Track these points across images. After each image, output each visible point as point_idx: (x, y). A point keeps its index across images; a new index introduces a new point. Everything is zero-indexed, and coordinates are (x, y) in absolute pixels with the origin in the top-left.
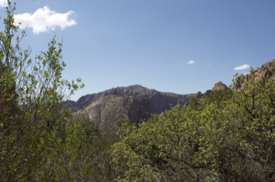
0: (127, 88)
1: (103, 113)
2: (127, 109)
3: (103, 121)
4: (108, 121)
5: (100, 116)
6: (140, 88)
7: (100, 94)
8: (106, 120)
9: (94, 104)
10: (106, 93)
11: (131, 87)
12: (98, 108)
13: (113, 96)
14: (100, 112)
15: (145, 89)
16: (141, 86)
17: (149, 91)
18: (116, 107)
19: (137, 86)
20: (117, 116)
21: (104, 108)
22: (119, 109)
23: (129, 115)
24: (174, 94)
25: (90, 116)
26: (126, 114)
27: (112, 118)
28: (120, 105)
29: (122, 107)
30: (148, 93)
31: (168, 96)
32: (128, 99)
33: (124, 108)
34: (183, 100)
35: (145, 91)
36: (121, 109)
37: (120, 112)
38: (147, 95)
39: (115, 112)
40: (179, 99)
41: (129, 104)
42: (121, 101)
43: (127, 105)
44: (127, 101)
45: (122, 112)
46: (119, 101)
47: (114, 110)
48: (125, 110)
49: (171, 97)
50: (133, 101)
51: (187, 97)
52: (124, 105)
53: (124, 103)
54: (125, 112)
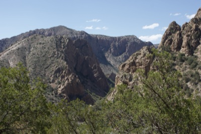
1: (29, 58)
2: (62, 52)
3: (30, 69)
4: (38, 69)
5: (25, 63)
6: (66, 30)
8: (35, 68)
9: (14, 47)
12: (22, 53)
14: (24, 58)
15: (72, 31)
16: (65, 27)
18: (46, 50)
19: (61, 28)
20: (49, 62)
21: (30, 51)
22: (51, 52)
23: (66, 60)
24: (105, 36)
25: (11, 64)
26: (62, 59)
27: (43, 65)
28: (52, 47)
29: (55, 50)
30: (76, 36)
31: (98, 38)
32: (61, 39)
33: (58, 50)
34: (117, 44)
35: (71, 33)
36: (54, 52)
37: (53, 56)
38: (75, 37)
39: (46, 56)
40: (112, 42)
41: (64, 46)
42: (52, 42)
43: (61, 47)
44: (61, 42)
45: (56, 56)
46: (50, 42)
47: (44, 54)
48: (60, 53)
49: (103, 40)
50: (68, 41)
51: (121, 40)
52: (57, 46)
53: (57, 44)
54: (61, 56)
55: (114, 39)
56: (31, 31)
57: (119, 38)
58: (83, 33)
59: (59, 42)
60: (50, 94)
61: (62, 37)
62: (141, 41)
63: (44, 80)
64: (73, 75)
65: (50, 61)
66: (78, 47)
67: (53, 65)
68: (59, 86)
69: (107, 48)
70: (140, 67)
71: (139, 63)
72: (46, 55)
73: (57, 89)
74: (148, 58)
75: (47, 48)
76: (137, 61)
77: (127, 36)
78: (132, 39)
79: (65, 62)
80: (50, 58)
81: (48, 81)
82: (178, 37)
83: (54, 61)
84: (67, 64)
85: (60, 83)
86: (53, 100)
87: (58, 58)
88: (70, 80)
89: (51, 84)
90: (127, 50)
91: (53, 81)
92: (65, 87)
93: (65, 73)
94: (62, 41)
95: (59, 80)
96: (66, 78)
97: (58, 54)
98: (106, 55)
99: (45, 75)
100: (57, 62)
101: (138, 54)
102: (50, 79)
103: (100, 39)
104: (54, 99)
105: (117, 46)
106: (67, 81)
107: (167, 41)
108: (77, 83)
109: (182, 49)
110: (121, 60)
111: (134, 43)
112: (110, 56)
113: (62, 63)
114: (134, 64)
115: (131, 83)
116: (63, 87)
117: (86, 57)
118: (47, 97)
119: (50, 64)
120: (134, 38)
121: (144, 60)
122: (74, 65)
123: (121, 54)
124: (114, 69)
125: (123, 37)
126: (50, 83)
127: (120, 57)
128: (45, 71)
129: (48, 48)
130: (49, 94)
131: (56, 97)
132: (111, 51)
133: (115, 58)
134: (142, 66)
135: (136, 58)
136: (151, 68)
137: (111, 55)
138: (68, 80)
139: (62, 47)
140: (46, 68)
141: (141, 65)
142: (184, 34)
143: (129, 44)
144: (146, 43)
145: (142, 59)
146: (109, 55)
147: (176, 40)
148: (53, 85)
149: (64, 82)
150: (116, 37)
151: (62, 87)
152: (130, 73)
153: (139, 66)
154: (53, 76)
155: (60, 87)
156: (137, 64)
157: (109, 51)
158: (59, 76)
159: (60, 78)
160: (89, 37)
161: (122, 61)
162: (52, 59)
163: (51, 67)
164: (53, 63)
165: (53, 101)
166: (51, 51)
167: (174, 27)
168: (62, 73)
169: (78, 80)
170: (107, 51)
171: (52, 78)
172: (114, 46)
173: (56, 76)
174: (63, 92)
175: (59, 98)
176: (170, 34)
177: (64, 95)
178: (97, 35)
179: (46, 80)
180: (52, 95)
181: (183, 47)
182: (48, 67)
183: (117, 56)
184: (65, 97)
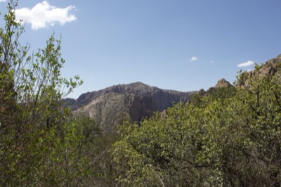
0: (128, 85)
1: (104, 111)
2: (129, 107)
3: (104, 119)
4: (109, 120)
5: (101, 114)
7: (100, 92)
8: (107, 118)
9: (94, 102)
10: (107, 91)
11: (132, 85)
12: (99, 106)
13: (113, 94)
14: (100, 110)
15: (147, 87)
16: (142, 84)
17: (150, 88)
18: (117, 105)
21: (105, 106)
22: (120, 107)
23: (130, 113)
24: (176, 91)
25: (91, 115)
26: (127, 112)
27: (113, 116)
28: (121, 103)
29: (123, 105)
30: (149, 91)
31: (170, 93)
32: (129, 97)
33: (125, 106)
34: (185, 98)
36: (122, 107)
37: (121, 110)
39: (116, 110)
40: (181, 97)
41: (130, 102)
42: (122, 99)
43: (128, 103)
44: (129, 99)
45: (123, 110)
46: (120, 99)
47: (115, 108)
49: (173, 95)
50: (134, 98)
53: (125, 101)
54: (127, 110)
55: (183, 94)
56: (107, 88)
57: (188, 93)
58: (156, 89)
59: (127, 99)
61: (130, 95)
66: (144, 103)
69: (177, 101)
79: (129, 115)
80: (119, 111)
97: (125, 108)
125: (191, 92)
129: (119, 104)
160: (161, 92)
178: (168, 90)
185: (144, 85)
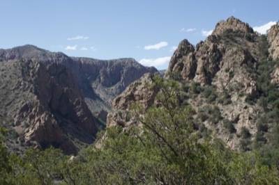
0: (11, 51)
2: (31, 82)
6: (36, 51)
11: (18, 49)
15: (44, 53)
16: (35, 47)
18: (7, 78)
19: (28, 48)
20: (11, 97)
23: (36, 93)
24: (92, 59)
26: (31, 91)
27: (3, 100)
28: (16, 74)
29: (21, 79)
30: (50, 59)
31: (82, 62)
32: (29, 63)
33: (24, 80)
34: (108, 70)
35: (44, 55)
36: (19, 83)
37: (18, 88)
38: (49, 61)
39: (7, 88)
40: (101, 68)
41: (33, 73)
42: (16, 67)
43: (29, 75)
44: (29, 68)
45: (22, 87)
46: (13, 68)
47: (4, 85)
48: (27, 83)
49: (88, 65)
50: (39, 66)
51: (114, 64)
52: (23, 74)
53: (23, 71)
54: (29, 87)
55: (104, 63)
57: (112, 62)
58: (60, 55)
59: (26, 67)
60: (14, 141)
61: (31, 61)
62: (141, 66)
63: (4, 122)
64: (47, 114)
65: (13, 95)
66: (53, 75)
67: (18, 100)
68: (27, 129)
69: (95, 76)
70: (141, 101)
71: (139, 96)
72: (7, 86)
73: (23, 135)
74: (151, 90)
75: (8, 76)
76: (136, 93)
77: (122, 59)
78: (129, 64)
79: (36, 97)
80: (14, 90)
81: (10, 124)
82: (191, 60)
83: (20, 95)
84: (38, 98)
85: (28, 126)
86: (18, 150)
87: (24, 91)
88: (43, 122)
89: (15, 128)
90: (122, 78)
91: (18, 124)
92: (36, 132)
93: (35, 111)
94: (31, 66)
95: (27, 122)
96: (36, 119)
97: (25, 84)
98: (94, 85)
99: (5, 114)
100: (24, 96)
101: (137, 84)
102: (13, 121)
103: (85, 63)
104: (20, 148)
105: (108, 73)
106: (38, 123)
107: (176, 65)
108: (53, 125)
109: (196, 76)
110: (114, 92)
111: (133, 68)
112: (98, 87)
113: (31, 97)
114: (131, 97)
115: (129, 123)
116: (33, 131)
117: (65, 89)
118: (10, 146)
119: (14, 100)
120: (132, 62)
121: (146, 92)
122: (49, 101)
123: (114, 84)
124: (105, 104)
125: (116, 60)
126: (14, 126)
127: (113, 88)
128: (6, 109)
129: (10, 76)
130: (12, 142)
131: (22, 145)
132: (100, 80)
133: (106, 89)
134: (144, 101)
135: (135, 90)
136: (156, 102)
137: (100, 85)
138: (40, 121)
139: (31, 74)
140: (7, 105)
141: (142, 99)
142: (198, 56)
143: (125, 70)
144: (149, 68)
145: (144, 90)
146: (97, 85)
147: (189, 64)
148: (18, 129)
149: (34, 125)
150: (106, 61)
151: (31, 131)
152: (127, 110)
153: (139, 99)
154: (17, 116)
155: (28, 131)
156: (137, 98)
157: (98, 80)
158: (27, 116)
159: (28, 119)
160: (70, 60)
161: (116, 93)
162: (16, 91)
163: (14, 103)
164: (17, 98)
165: (19, 152)
166: (14, 81)
167: (186, 47)
168: (31, 111)
169: (53, 121)
170: (95, 80)
171: (16, 120)
172: (105, 73)
173: (23, 117)
174: (33, 139)
175: (28, 147)
176: (180, 56)
177: (35, 142)
178: (80, 58)
179: (7, 123)
180: (17, 143)
181: (198, 74)
182: (11, 103)
183: (109, 86)
184: (35, 145)
185: (39, 49)
